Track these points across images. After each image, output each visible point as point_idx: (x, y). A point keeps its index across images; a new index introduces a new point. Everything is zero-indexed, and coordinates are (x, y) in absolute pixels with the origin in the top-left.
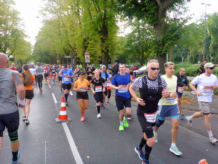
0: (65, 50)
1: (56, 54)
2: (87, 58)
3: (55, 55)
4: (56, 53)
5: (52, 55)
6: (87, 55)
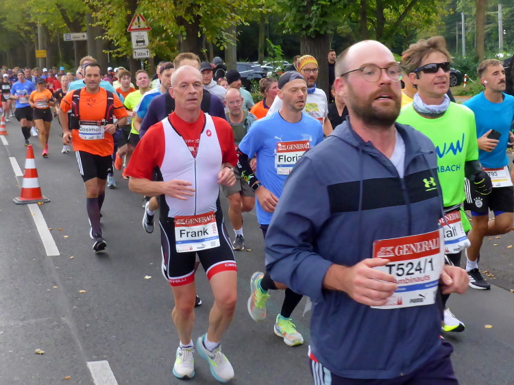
0: (63, 12)
1: (33, 25)
2: (137, 42)
3: (27, 28)
4: (32, 20)
5: (15, 29)
6: (139, 29)
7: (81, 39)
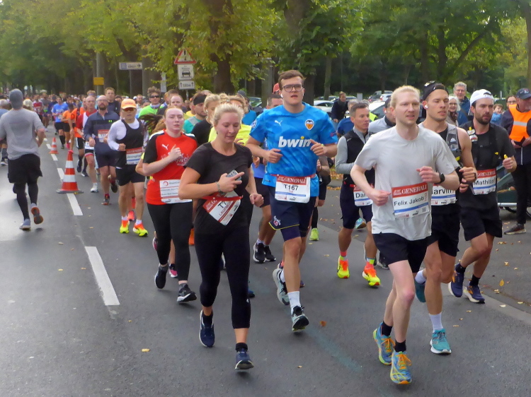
1: (92, 52)
2: (183, 74)
5: (74, 54)
6: (185, 62)
7: (137, 68)
